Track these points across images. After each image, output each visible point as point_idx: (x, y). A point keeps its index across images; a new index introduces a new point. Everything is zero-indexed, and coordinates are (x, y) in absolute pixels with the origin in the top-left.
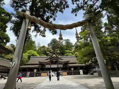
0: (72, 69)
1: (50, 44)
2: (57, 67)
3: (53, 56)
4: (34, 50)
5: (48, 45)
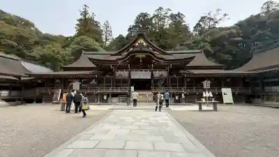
0: (206, 84)
1: (134, 26)
2: (149, 77)
3: (137, 44)
4: (97, 41)
5: (130, 29)
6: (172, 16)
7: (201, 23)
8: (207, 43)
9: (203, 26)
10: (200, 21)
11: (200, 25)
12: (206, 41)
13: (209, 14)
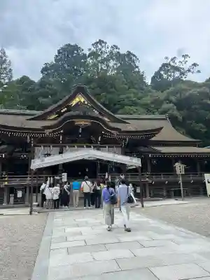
0: (179, 168)
6: (119, 57)
7: (162, 72)
8: (171, 105)
9: (165, 76)
10: (161, 69)
11: (161, 75)
12: (171, 102)
13: (173, 59)
